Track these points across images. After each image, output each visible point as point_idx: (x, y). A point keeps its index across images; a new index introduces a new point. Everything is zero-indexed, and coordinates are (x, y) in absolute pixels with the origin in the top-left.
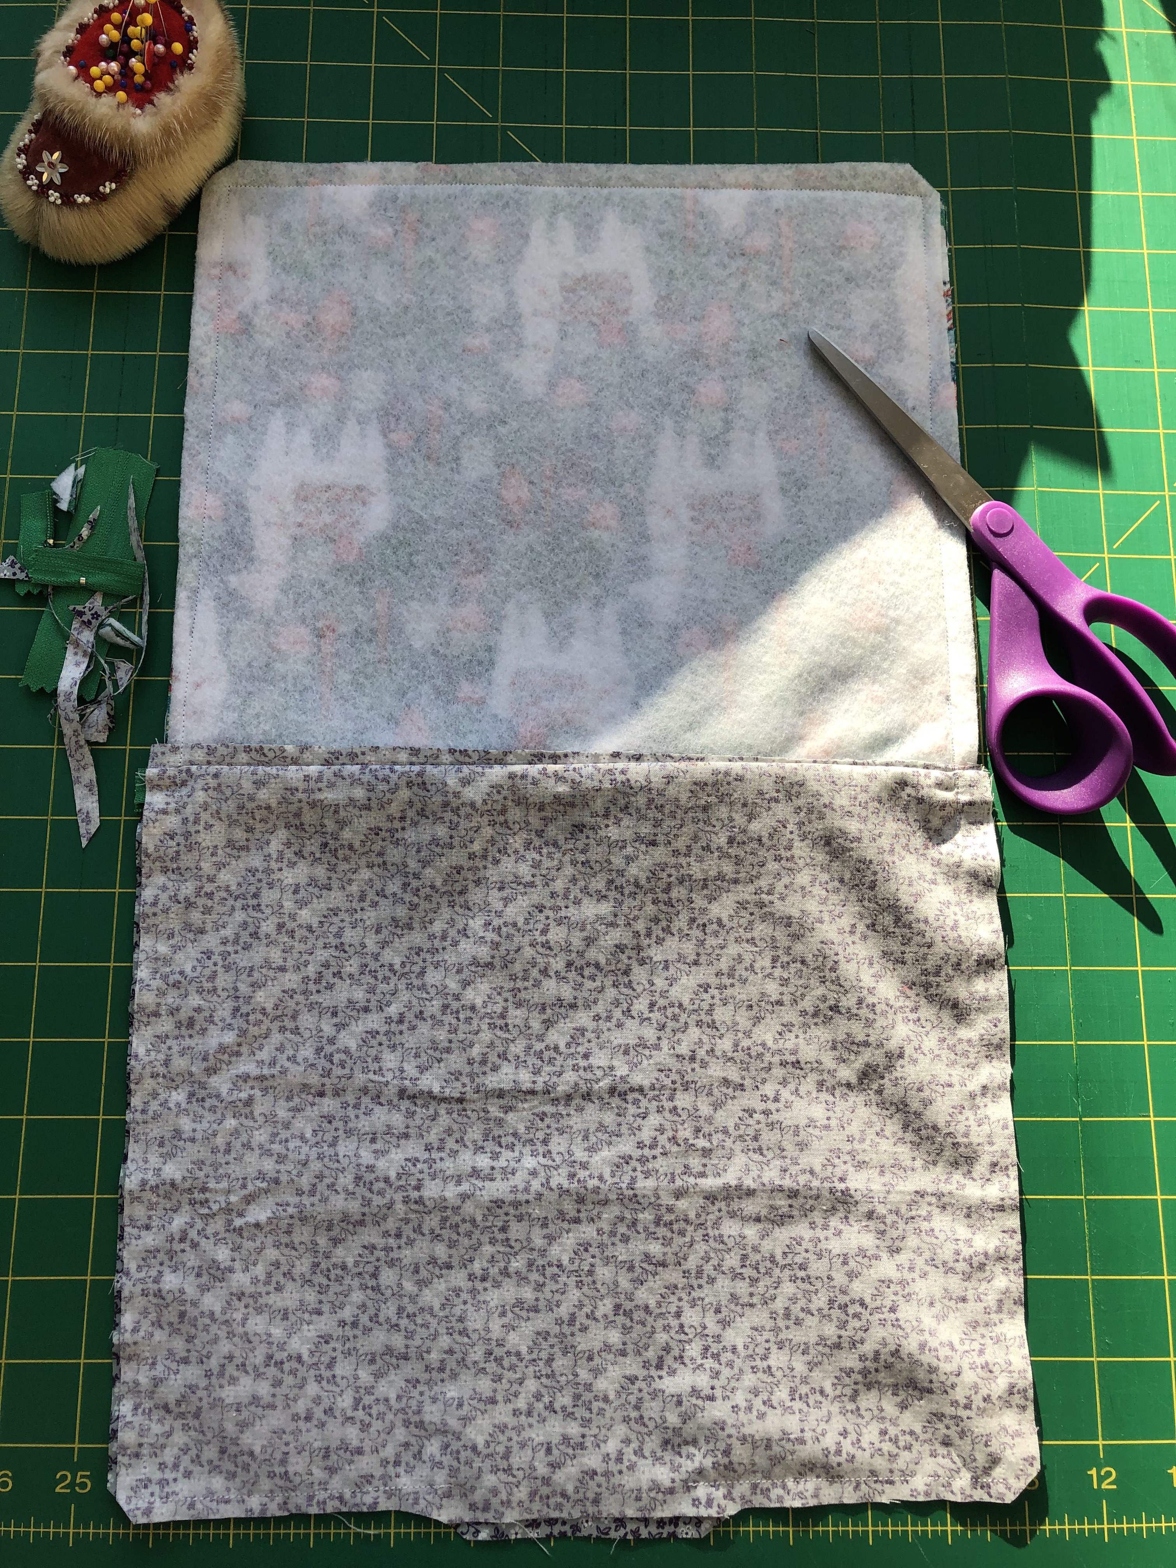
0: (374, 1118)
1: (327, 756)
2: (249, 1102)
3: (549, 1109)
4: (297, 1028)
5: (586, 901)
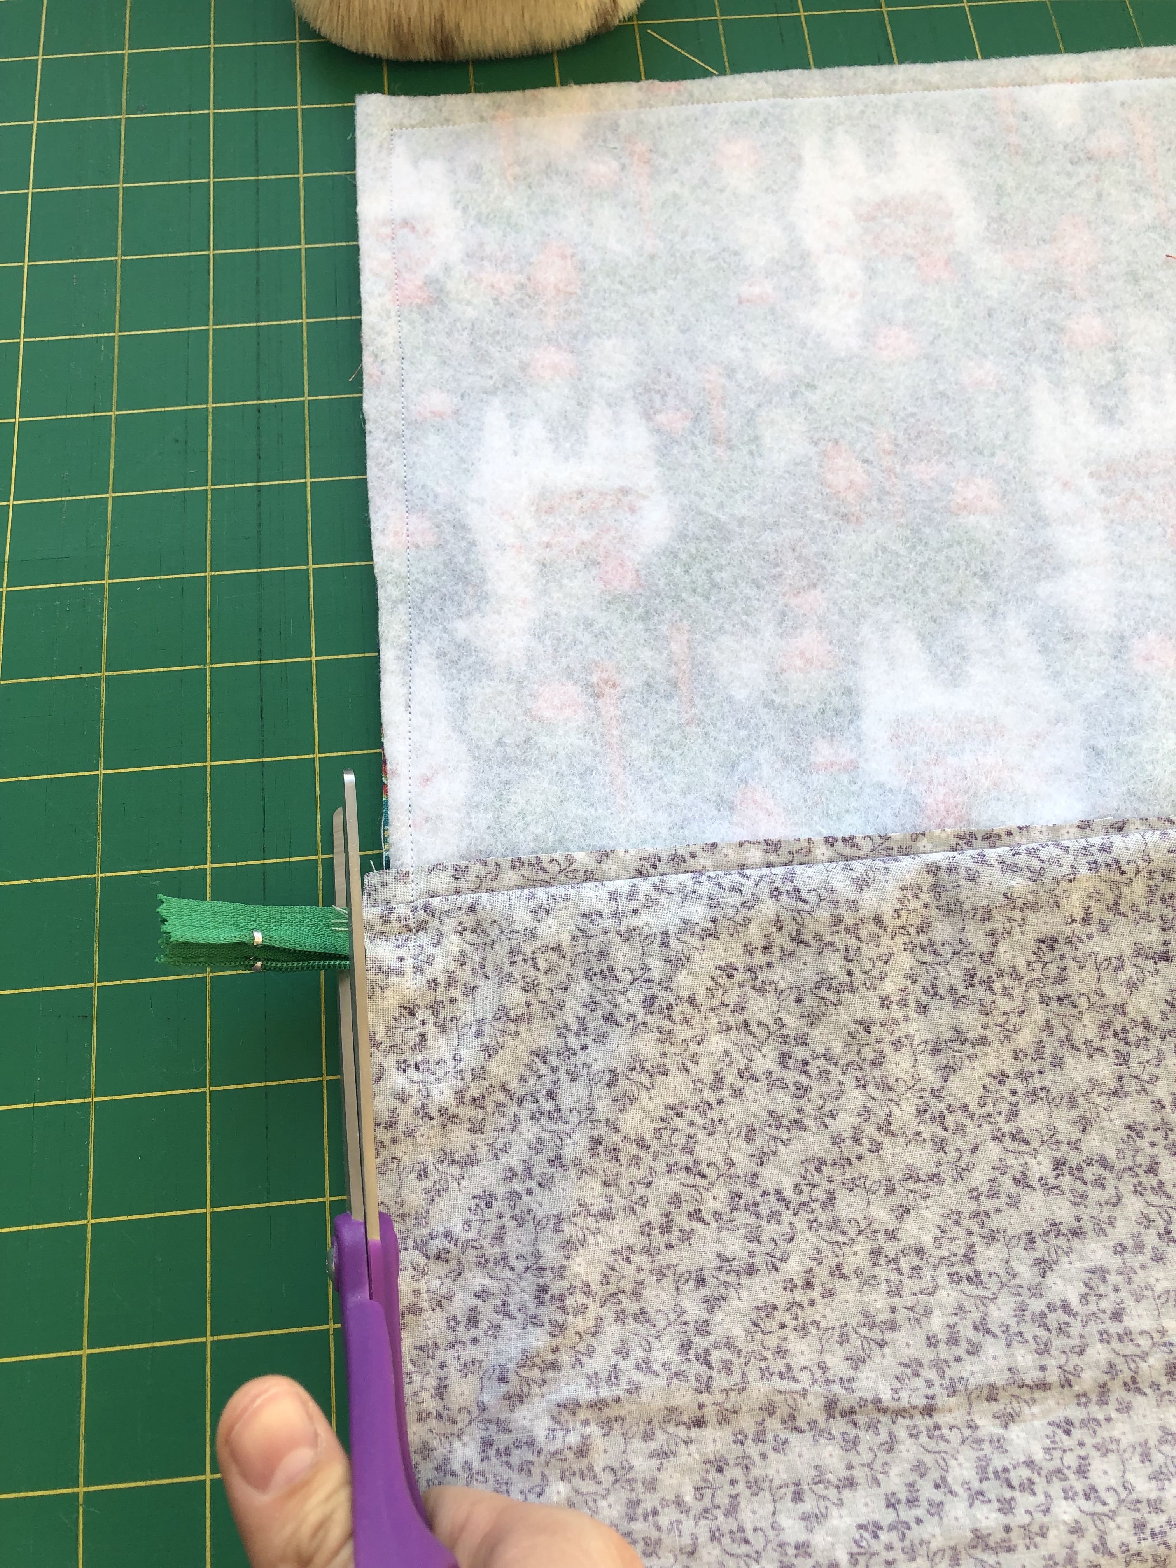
0: (791, 1455)
1: (638, 864)
2: (583, 1450)
3: (1076, 1413)
4: (644, 1312)
5: (1071, 1059)
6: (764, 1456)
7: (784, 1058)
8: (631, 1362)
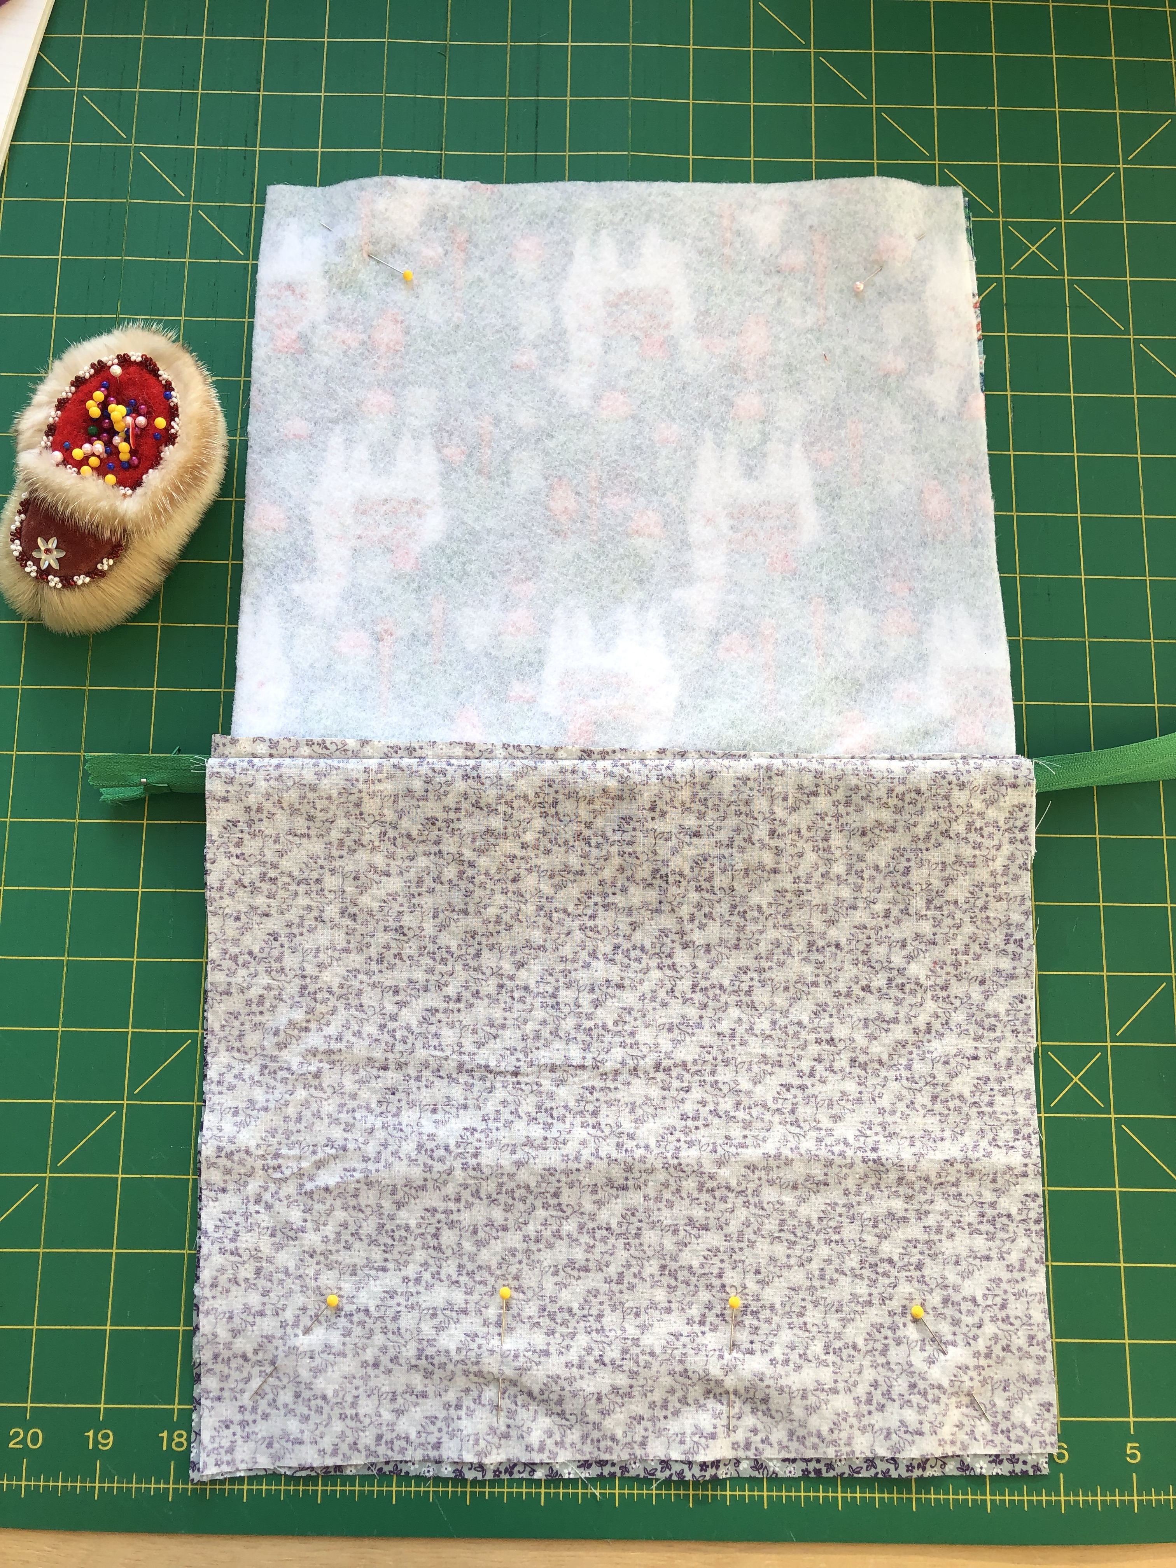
0: (434, 1090)
1: (386, 750)
2: (318, 1075)
3: (598, 1083)
4: (361, 1006)
5: (632, 889)
6: (419, 1089)
7: (461, 873)
8: (350, 1032)
